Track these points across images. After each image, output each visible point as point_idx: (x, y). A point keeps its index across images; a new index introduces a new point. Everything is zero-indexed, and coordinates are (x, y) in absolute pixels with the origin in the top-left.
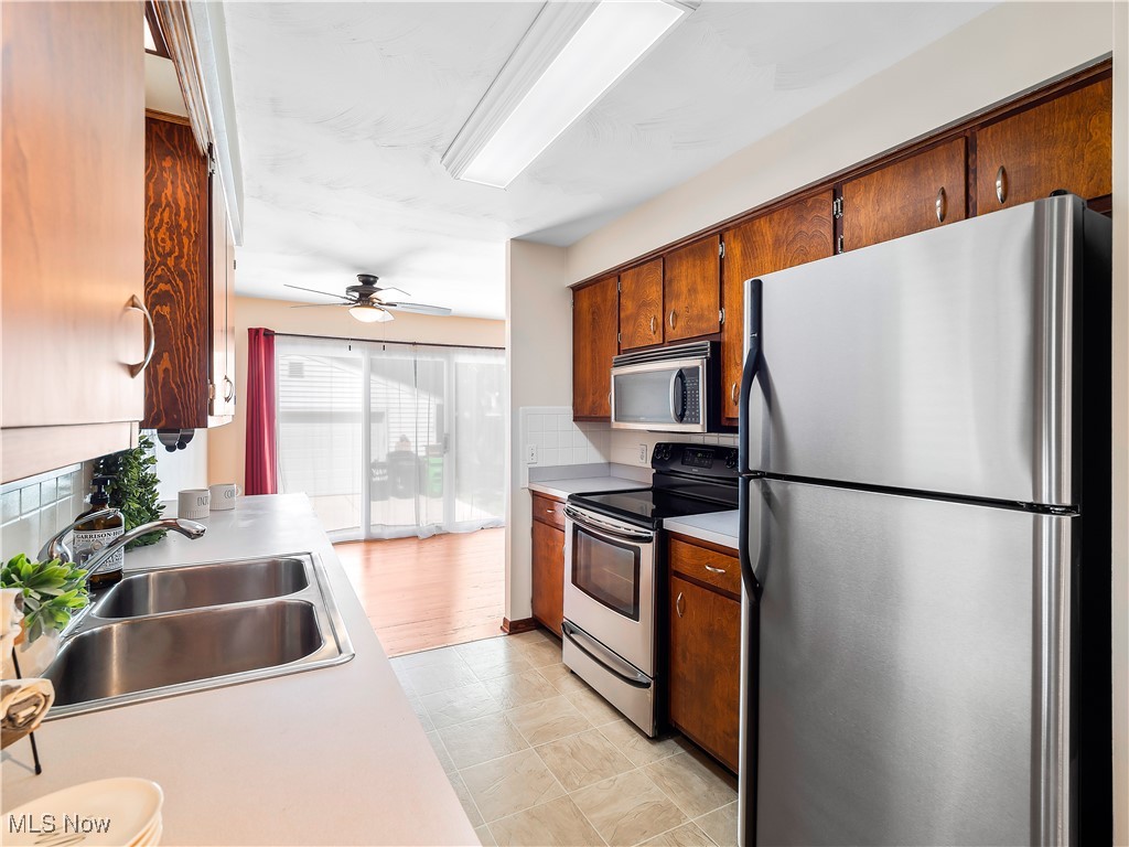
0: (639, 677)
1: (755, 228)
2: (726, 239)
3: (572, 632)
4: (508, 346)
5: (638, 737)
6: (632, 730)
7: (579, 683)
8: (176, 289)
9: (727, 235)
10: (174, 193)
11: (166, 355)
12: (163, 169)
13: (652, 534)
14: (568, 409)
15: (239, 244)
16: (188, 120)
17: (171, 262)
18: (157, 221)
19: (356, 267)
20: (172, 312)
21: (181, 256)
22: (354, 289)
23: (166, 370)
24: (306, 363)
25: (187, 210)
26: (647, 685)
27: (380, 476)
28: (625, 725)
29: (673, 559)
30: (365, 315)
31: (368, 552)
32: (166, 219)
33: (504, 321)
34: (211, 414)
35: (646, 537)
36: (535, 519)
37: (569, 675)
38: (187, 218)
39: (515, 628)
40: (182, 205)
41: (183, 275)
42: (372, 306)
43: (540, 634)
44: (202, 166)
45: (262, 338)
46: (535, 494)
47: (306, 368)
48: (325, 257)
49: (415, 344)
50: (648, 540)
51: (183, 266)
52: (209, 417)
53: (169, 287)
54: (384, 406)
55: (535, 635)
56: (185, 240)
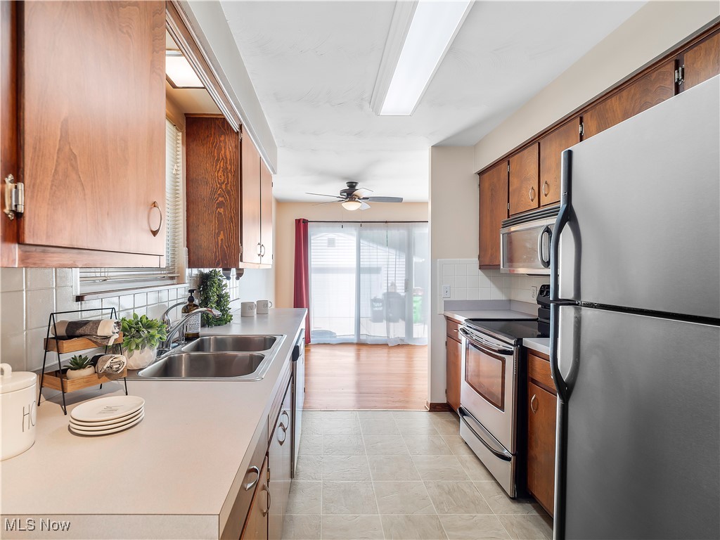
0: (505, 453)
1: (607, 107)
2: (585, 120)
3: (465, 415)
4: (429, 220)
5: (504, 495)
6: (500, 490)
7: (469, 451)
8: (226, 200)
9: (586, 117)
10: (225, 152)
11: (222, 232)
12: (220, 141)
13: (513, 348)
14: (476, 260)
15: (275, 173)
16: (223, 115)
17: (223, 187)
18: (218, 167)
19: (344, 178)
20: (225, 211)
21: (228, 183)
22: (344, 191)
23: (222, 239)
24: (337, 238)
25: (230, 159)
26: (508, 459)
27: (377, 307)
28: (495, 485)
29: (530, 369)
30: (351, 206)
31: (359, 350)
32: (222, 166)
33: (427, 203)
34: (241, 261)
35: (509, 351)
36: (448, 336)
37: (464, 444)
38: (230, 164)
39: (434, 408)
40: (228, 158)
41: (229, 193)
42: (354, 201)
43: (451, 415)
44: (237, 137)
45: (302, 224)
46: (448, 319)
47: (337, 241)
48: (326, 175)
49: (386, 222)
50: (510, 353)
51: (229, 188)
52: (240, 263)
53: (223, 199)
54: (368, 263)
55: (448, 415)
56: (230, 175)
